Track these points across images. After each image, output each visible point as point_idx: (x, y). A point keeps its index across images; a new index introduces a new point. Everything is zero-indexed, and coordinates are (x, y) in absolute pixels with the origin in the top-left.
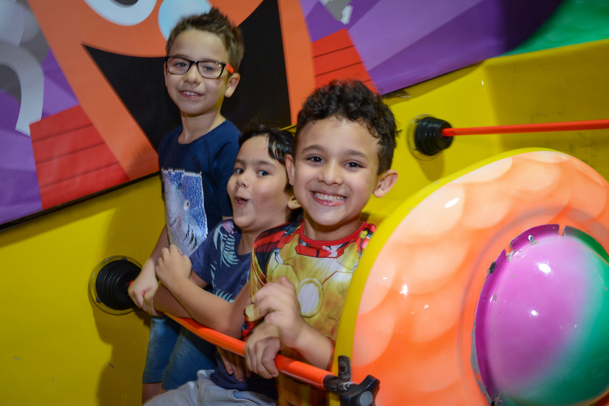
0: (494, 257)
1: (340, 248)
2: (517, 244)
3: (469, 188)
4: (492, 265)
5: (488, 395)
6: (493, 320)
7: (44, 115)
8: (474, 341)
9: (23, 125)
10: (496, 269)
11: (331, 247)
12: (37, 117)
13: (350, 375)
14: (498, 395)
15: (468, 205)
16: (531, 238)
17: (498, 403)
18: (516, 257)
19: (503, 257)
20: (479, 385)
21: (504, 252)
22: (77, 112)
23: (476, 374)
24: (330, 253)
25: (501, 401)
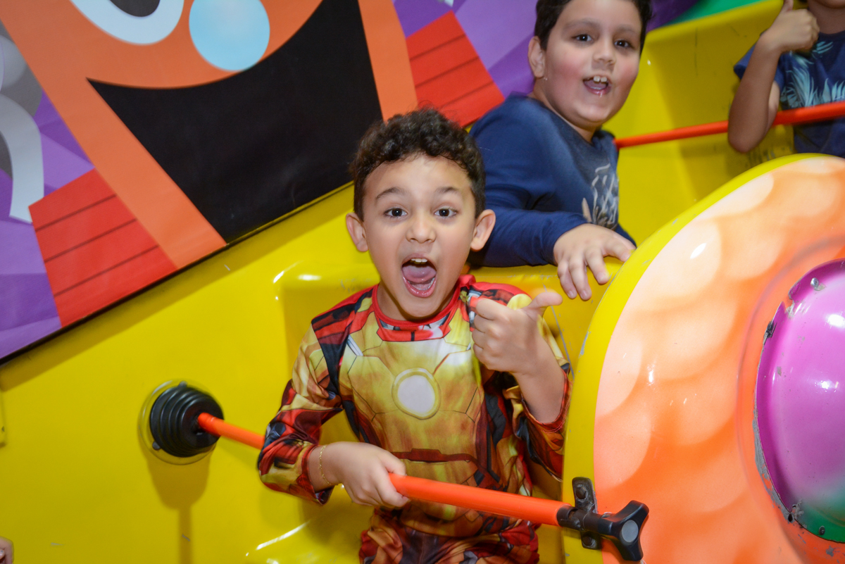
0: (769, 316)
1: (443, 324)
2: (799, 292)
3: (724, 223)
4: (769, 326)
5: (783, 507)
6: (780, 403)
7: (47, 189)
8: (758, 434)
9: (20, 209)
10: (775, 331)
11: (430, 325)
12: (39, 195)
13: (593, 502)
14: (797, 505)
15: (728, 249)
16: (815, 282)
17: (798, 516)
18: (800, 312)
19: (782, 315)
20: (770, 494)
21: (782, 308)
22: (93, 179)
23: (764, 479)
24: (431, 334)
25: (800, 513)
